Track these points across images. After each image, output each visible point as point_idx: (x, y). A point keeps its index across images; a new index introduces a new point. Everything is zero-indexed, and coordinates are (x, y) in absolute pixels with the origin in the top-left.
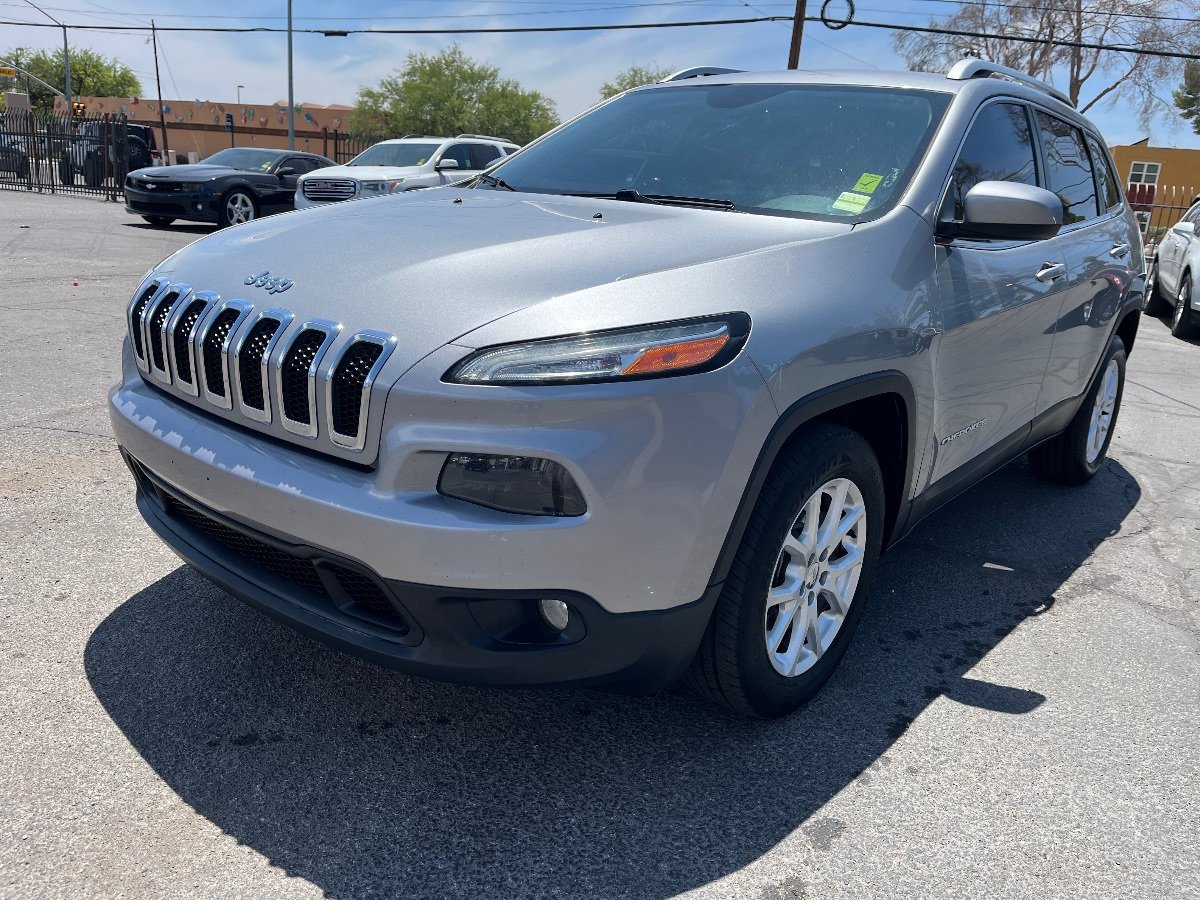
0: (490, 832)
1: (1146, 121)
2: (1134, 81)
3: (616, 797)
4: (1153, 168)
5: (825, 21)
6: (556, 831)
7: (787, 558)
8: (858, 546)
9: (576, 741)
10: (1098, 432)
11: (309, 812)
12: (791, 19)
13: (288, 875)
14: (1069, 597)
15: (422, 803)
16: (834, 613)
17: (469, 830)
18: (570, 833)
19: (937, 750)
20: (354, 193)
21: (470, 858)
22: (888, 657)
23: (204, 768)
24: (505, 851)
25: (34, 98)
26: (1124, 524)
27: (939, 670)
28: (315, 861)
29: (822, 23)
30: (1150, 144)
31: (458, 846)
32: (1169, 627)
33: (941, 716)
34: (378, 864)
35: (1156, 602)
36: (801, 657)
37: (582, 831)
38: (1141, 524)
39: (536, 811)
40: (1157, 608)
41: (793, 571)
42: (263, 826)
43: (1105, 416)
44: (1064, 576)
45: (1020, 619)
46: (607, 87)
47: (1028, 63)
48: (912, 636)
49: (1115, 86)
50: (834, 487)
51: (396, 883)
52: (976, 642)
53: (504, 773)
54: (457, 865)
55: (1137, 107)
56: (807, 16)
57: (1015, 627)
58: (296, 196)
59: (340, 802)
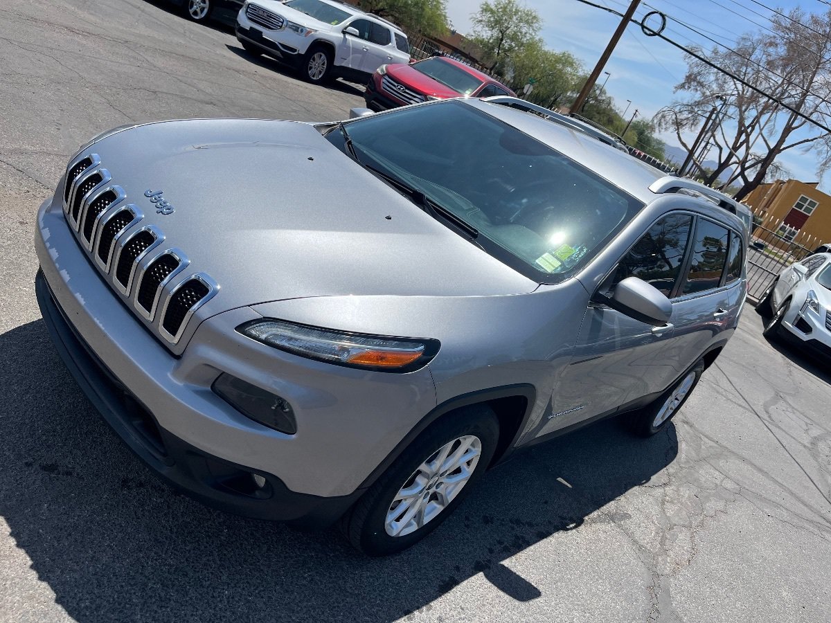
0: (173, 585)
1: (823, 170)
2: (826, 142)
3: (259, 583)
4: (813, 204)
5: (643, 27)
6: (213, 597)
7: (419, 472)
8: (469, 471)
9: (252, 534)
10: (667, 409)
11: (70, 535)
12: (622, 16)
13: (40, 578)
14: (594, 521)
15: (141, 551)
16: (440, 504)
17: (161, 580)
18: (221, 601)
19: (463, 609)
20: (281, 27)
21: (154, 600)
22: (465, 532)
23: (17, 481)
24: (177, 602)
26: (654, 478)
27: (491, 551)
28: (62, 572)
29: (640, 27)
30: (818, 188)
31: (150, 589)
32: (640, 563)
33: (477, 586)
34: (99, 586)
35: (642, 542)
36: (409, 525)
37: (228, 602)
38: (664, 479)
39: (206, 579)
40: (641, 547)
41: (420, 480)
42: (39, 535)
43: (676, 402)
44: (598, 505)
45: (557, 529)
46: (486, 4)
47: (764, 103)
48: (487, 520)
49: (812, 140)
50: (465, 439)
51: (105, 603)
52: (522, 537)
53: (199, 545)
54: (145, 602)
55: (821, 159)
56: (632, 18)
57: (551, 534)
58: (240, 11)
59: (91, 534)
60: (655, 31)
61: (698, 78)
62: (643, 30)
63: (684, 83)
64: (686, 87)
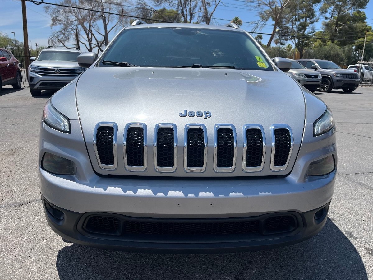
29: (32, 2)
49: (115, 26)
60: (40, 1)
61: (57, 18)
62: (34, 3)
63: (53, 23)
64: (55, 24)
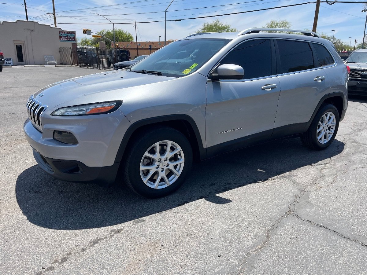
5: (328, 2)
8: (182, 158)
12: (315, 2)
14: (273, 179)
16: (176, 175)
25: (106, 43)
45: (250, 183)
50: (166, 142)
56: (321, 1)
